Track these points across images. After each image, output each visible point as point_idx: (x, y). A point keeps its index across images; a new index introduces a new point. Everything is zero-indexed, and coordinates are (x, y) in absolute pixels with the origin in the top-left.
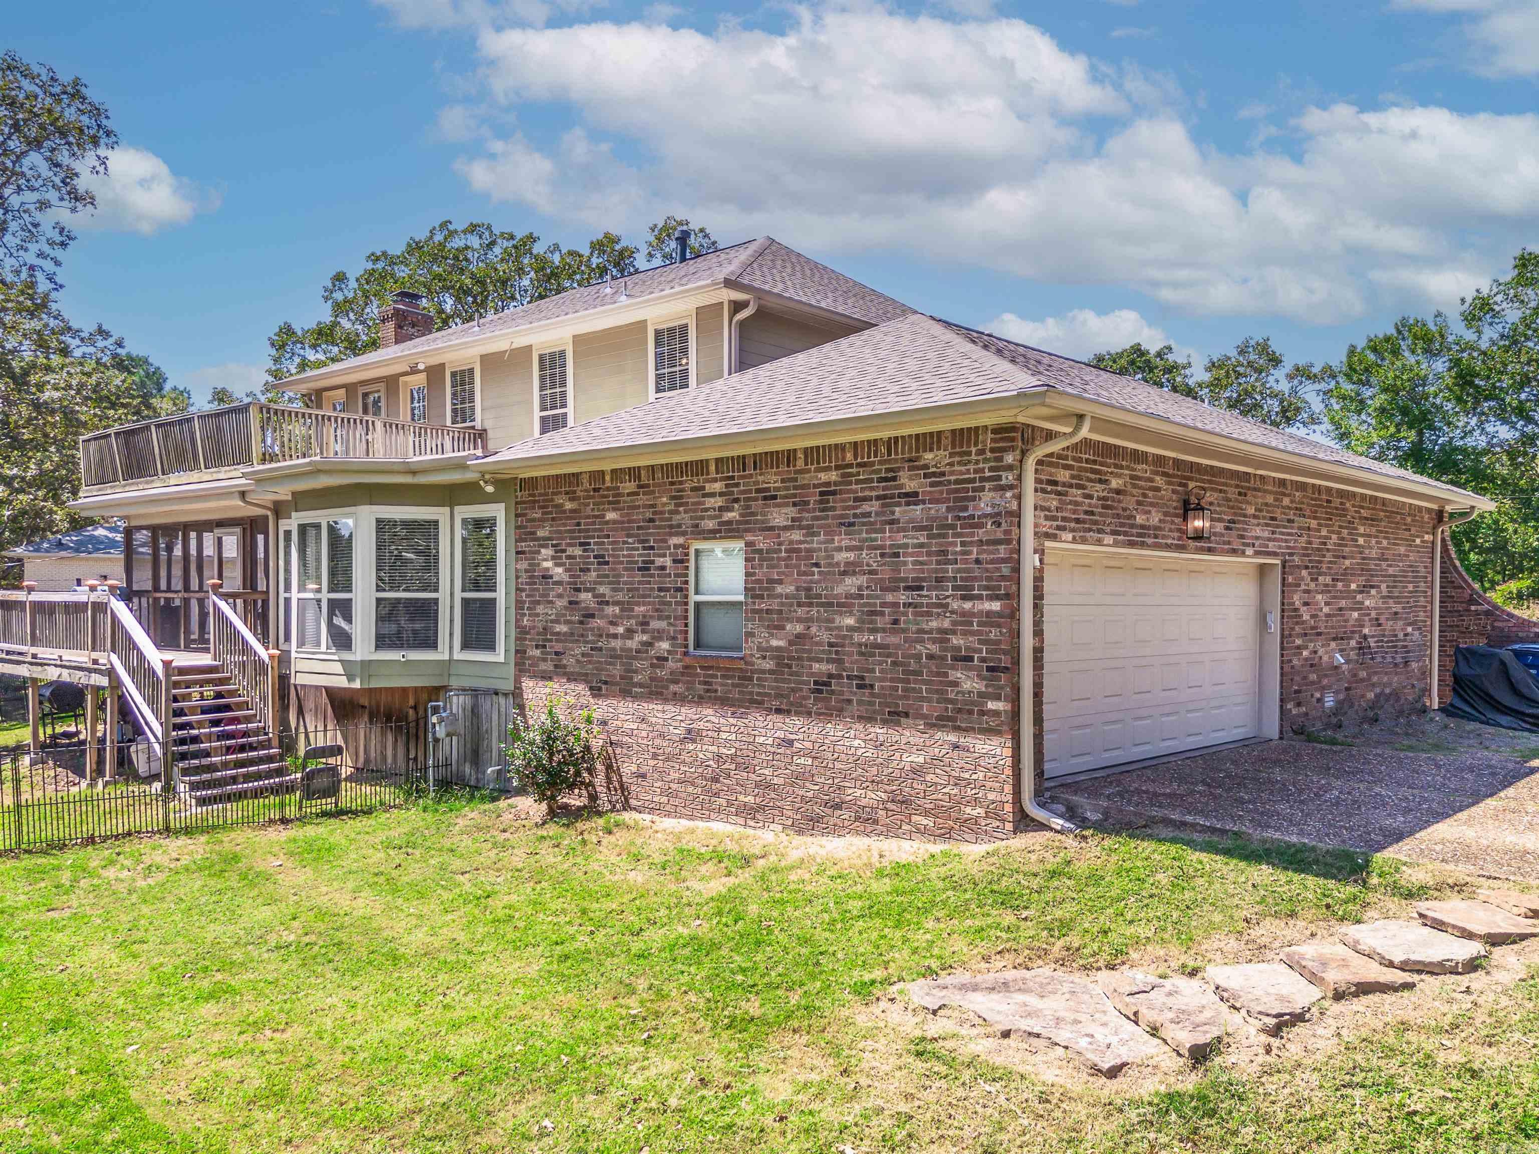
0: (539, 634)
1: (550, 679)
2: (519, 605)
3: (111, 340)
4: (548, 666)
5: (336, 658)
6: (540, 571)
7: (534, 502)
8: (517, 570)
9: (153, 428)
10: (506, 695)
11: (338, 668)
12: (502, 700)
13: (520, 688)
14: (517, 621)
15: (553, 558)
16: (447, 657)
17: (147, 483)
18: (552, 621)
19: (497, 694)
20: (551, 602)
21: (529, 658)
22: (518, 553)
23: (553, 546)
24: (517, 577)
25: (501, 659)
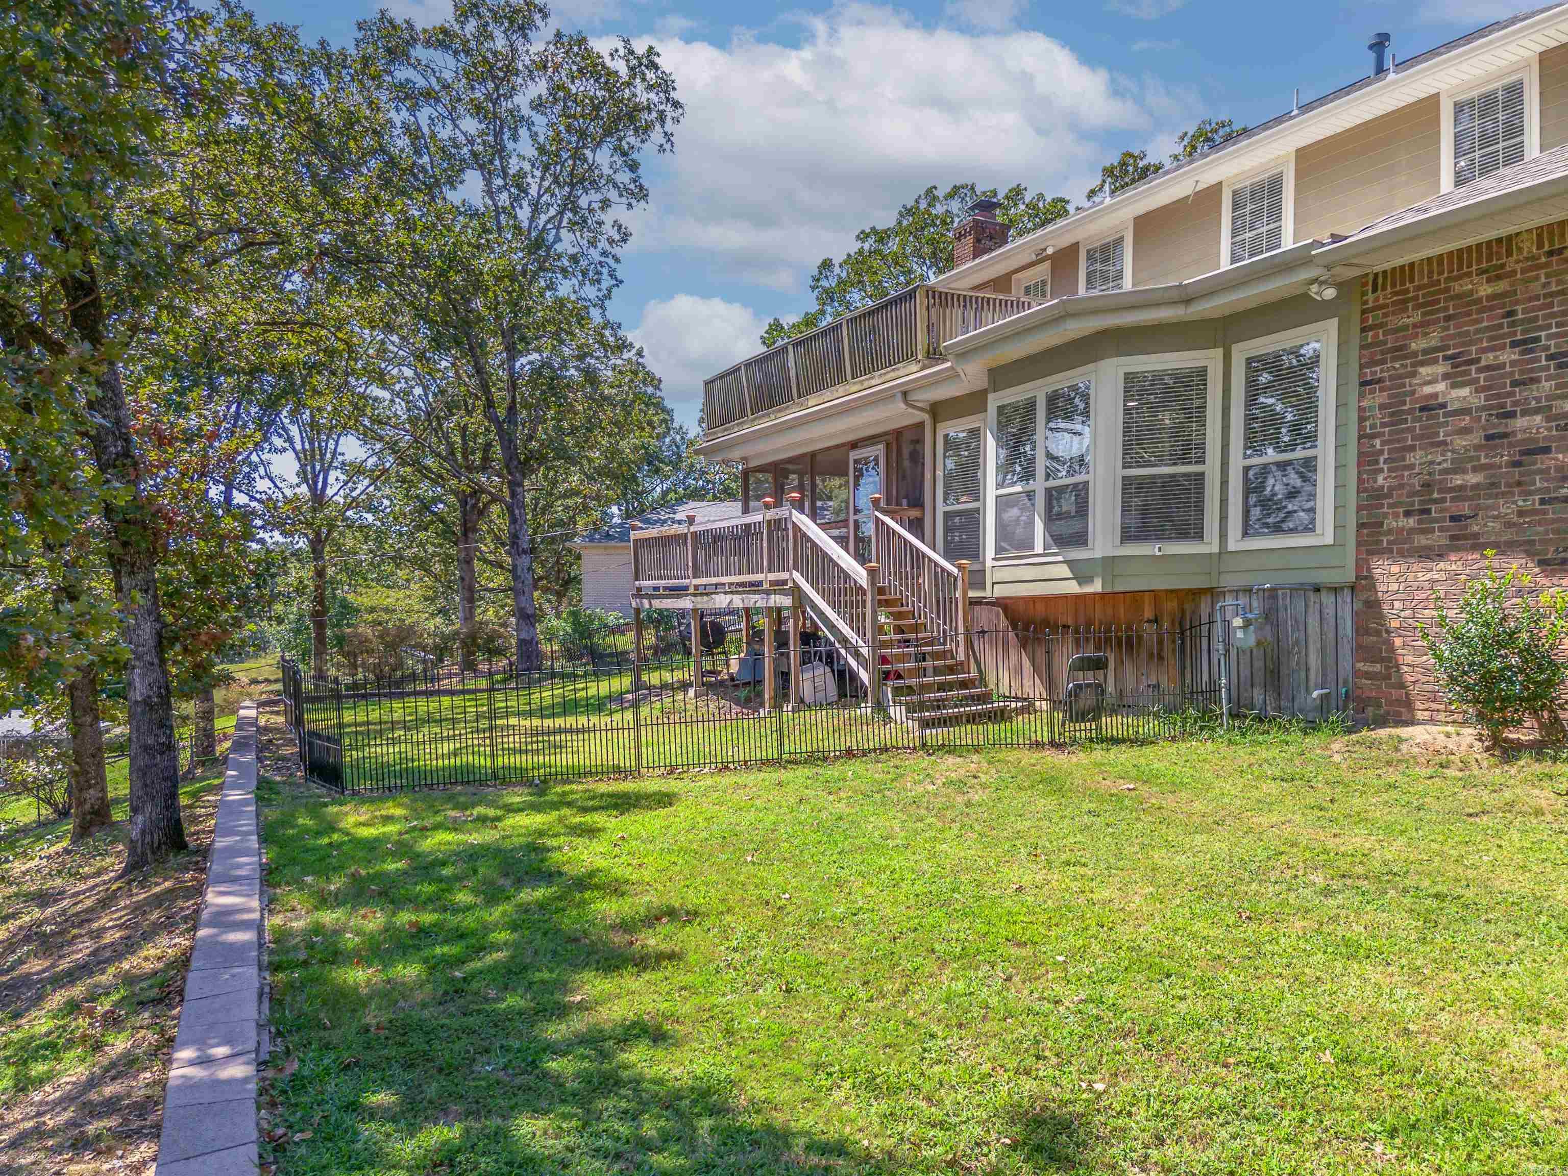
0: (1412, 494)
1: (1441, 556)
2: (1367, 460)
3: (634, 351)
4: (1438, 538)
5: (1060, 558)
6: (1417, 401)
7: (1404, 302)
8: (1361, 409)
9: (790, 348)
10: (1335, 590)
11: (1065, 571)
12: (1328, 599)
13: (1370, 577)
14: (1360, 481)
15: (1446, 376)
16: (1215, 549)
17: (780, 411)
18: (1446, 471)
19: (1317, 590)
20: (1444, 443)
21: (1390, 532)
22: (1363, 384)
23: (1446, 358)
24: (1362, 419)
25: (1329, 540)
